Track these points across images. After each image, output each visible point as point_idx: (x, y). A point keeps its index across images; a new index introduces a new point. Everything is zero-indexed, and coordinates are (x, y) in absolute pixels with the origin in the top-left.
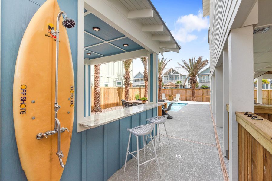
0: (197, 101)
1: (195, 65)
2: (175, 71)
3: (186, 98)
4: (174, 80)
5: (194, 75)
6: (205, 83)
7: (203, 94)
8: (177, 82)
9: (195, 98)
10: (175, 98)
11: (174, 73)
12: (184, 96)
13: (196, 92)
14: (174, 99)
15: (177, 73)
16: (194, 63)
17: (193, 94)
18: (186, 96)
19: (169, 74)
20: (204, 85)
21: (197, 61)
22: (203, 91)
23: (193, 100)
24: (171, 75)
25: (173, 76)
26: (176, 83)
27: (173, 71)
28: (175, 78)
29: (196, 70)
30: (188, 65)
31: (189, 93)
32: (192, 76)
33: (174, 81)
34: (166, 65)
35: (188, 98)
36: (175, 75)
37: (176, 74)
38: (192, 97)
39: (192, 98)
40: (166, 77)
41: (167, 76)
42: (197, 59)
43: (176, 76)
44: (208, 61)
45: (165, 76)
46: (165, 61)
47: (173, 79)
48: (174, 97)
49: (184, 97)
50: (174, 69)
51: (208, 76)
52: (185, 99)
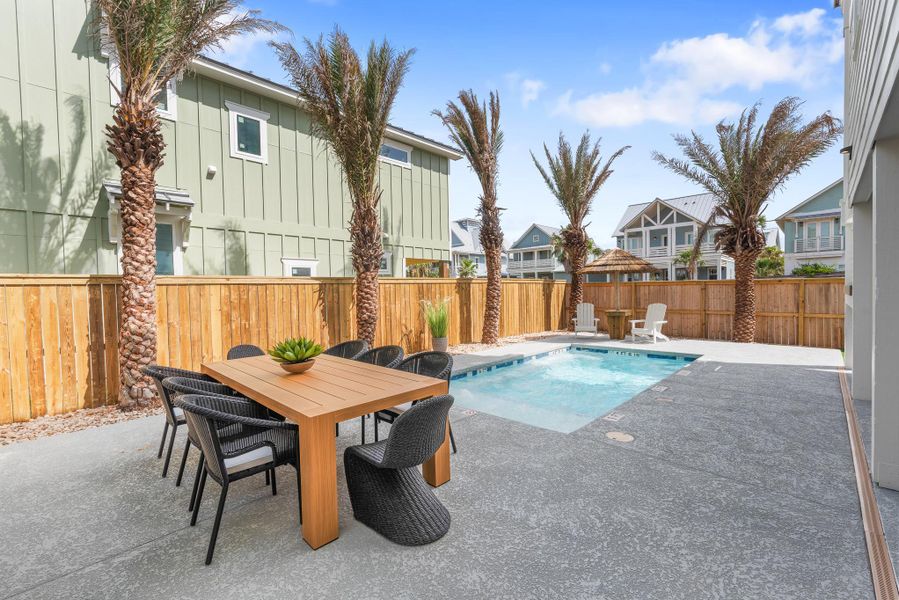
0: (765, 338)
1: (750, 153)
2: (674, 212)
3: (705, 325)
4: (669, 247)
5: (743, 209)
6: (816, 255)
7: (800, 305)
8: (682, 256)
9: (753, 324)
10: (638, 326)
11: (670, 221)
12: (691, 312)
13: (756, 294)
14: (635, 330)
15: (682, 217)
16: (747, 144)
17: (742, 306)
18: (705, 312)
19: (648, 224)
20: (812, 263)
21: (762, 133)
22: (797, 290)
23: (738, 335)
24: (658, 226)
25: (665, 231)
26: (676, 261)
27: (666, 210)
28: (672, 237)
29: (758, 181)
30: (713, 162)
31: (721, 300)
32: (736, 211)
33: (669, 251)
34: (605, 174)
35: (714, 322)
36: (672, 228)
37: (678, 221)
38: (736, 320)
39: (735, 327)
40: (638, 239)
41: (639, 234)
42: (762, 120)
43: (680, 232)
44: (837, 125)
45: (630, 235)
46: (596, 153)
47: (666, 244)
48: (634, 322)
49: (693, 322)
50: (672, 204)
51: (832, 224)
52: (697, 330)
